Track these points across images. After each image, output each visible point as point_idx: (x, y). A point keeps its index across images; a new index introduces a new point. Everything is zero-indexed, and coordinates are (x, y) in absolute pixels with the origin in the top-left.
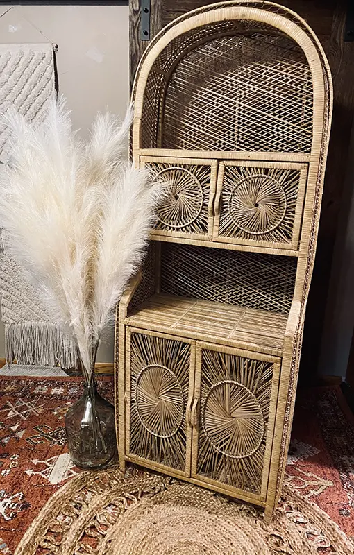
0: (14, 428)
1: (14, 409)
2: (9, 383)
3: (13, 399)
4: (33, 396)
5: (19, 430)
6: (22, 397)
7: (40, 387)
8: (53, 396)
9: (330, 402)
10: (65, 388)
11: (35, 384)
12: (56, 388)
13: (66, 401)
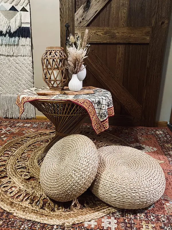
0: (2, 137)
1: (5, 131)
2: (5, 122)
3: (5, 127)
4: (15, 126)
5: (4, 137)
6: (10, 126)
7: (20, 124)
8: (25, 127)
9: (163, 132)
10: (31, 124)
11: (18, 122)
12: (27, 124)
13: (31, 128)
